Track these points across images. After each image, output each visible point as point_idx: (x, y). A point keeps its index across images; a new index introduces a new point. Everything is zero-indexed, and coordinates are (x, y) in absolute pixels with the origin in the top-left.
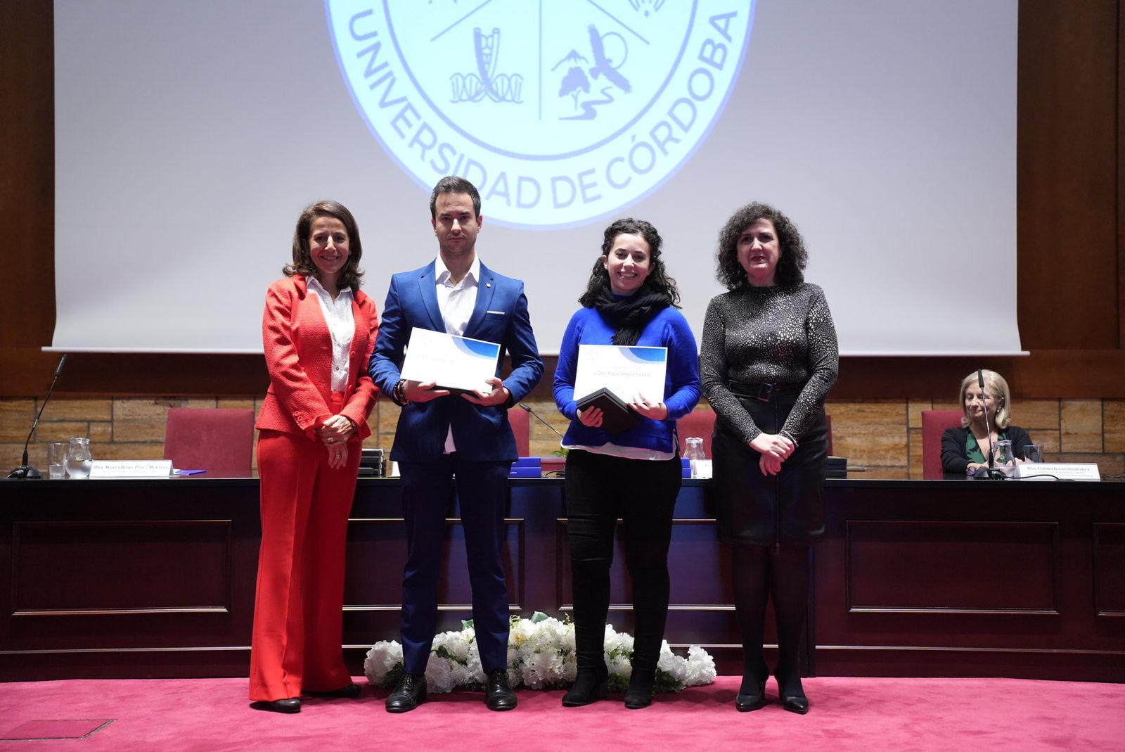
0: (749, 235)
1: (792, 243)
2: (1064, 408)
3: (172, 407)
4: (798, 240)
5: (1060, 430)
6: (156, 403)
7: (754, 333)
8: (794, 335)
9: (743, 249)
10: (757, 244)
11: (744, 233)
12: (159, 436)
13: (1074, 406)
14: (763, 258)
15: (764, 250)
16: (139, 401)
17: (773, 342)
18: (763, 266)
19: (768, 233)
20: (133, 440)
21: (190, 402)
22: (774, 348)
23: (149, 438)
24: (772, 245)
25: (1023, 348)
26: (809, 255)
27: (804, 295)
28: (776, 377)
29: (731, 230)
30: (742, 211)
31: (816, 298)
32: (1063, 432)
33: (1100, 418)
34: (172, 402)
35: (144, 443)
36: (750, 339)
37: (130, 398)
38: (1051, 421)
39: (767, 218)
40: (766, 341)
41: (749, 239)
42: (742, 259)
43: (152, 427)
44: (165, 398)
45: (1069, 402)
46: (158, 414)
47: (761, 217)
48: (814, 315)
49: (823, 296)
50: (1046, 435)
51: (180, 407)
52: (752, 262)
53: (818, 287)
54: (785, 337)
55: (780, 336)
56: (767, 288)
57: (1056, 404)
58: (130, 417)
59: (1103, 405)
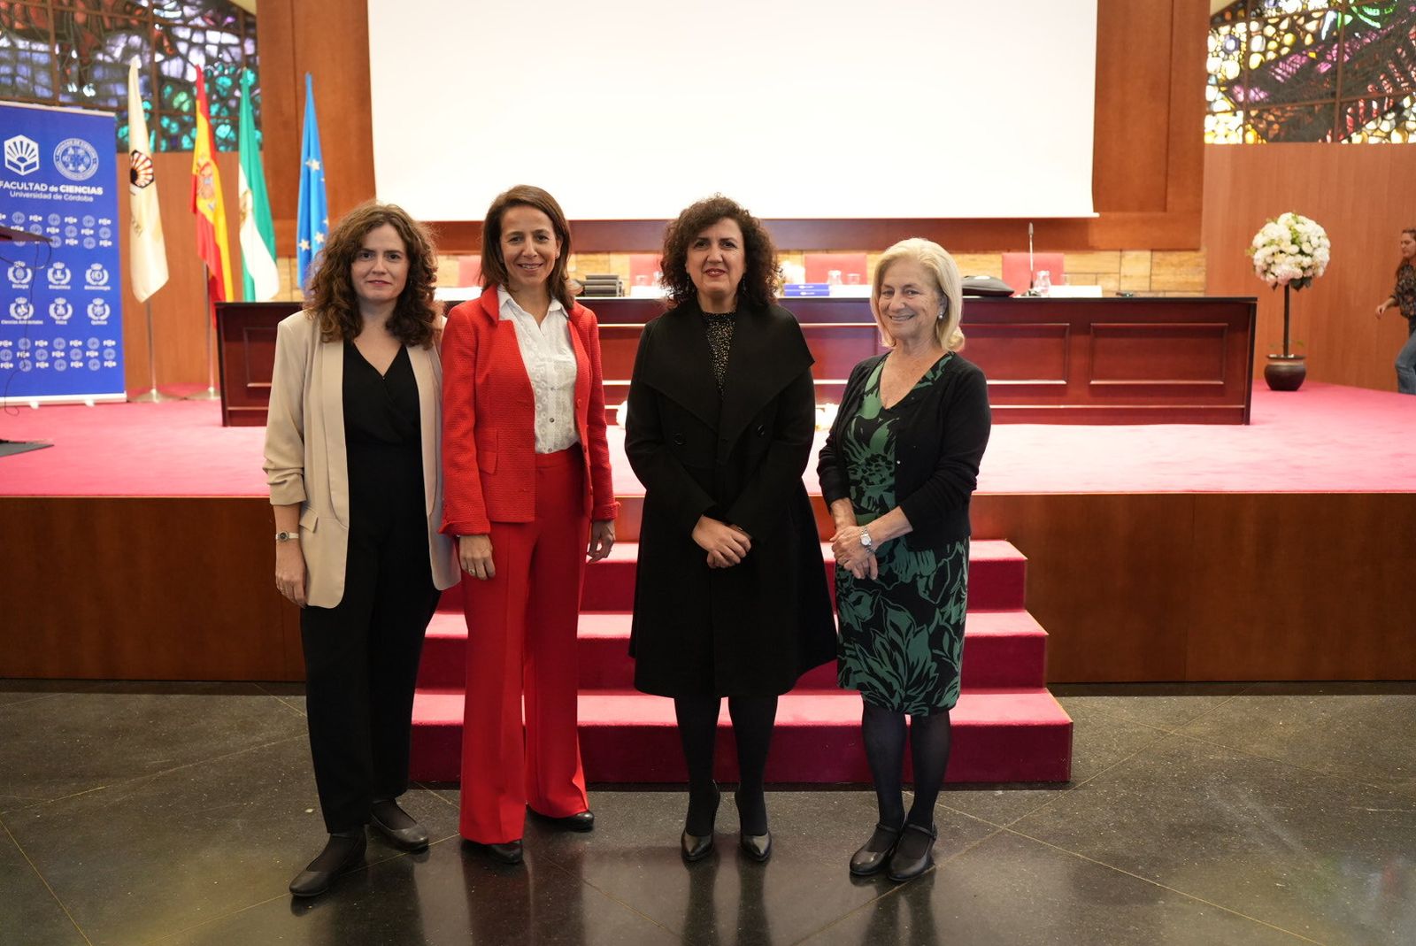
0: (707, 238)
2: (1124, 256)
9: (695, 257)
13: (1131, 255)
14: (722, 272)
15: (724, 262)
19: (732, 239)
25: (1095, 210)
32: (1122, 275)
33: (1149, 264)
38: (1114, 267)
45: (1128, 252)
52: (707, 277)
57: (1118, 254)
59: (1152, 254)
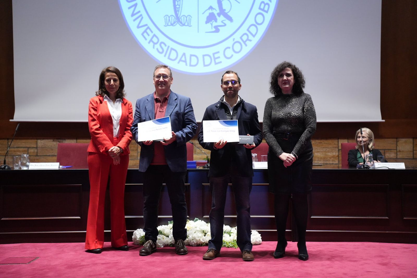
0: (282, 74)
1: (299, 77)
3: (59, 142)
4: (302, 76)
5: (397, 150)
6: (54, 141)
7: (283, 113)
8: (298, 113)
9: (280, 80)
10: (285, 78)
11: (280, 73)
12: (55, 153)
13: (402, 141)
14: (287, 83)
15: (288, 80)
16: (47, 140)
17: (290, 116)
18: (287, 86)
19: (290, 73)
20: (45, 155)
21: (66, 140)
22: (290, 119)
23: (51, 154)
24: (291, 78)
25: (382, 119)
26: (306, 82)
27: (303, 98)
28: (290, 130)
29: (276, 72)
30: (280, 65)
31: (308, 99)
33: (412, 145)
34: (60, 140)
35: (49, 156)
36: (281, 115)
37: (43, 139)
38: (393, 146)
39: (289, 67)
40: (287, 116)
41: (282, 76)
42: (279, 83)
43: (52, 150)
44: (57, 139)
45: (400, 139)
46: (54, 145)
47: (287, 67)
48: (306, 106)
49: (310, 98)
50: (391, 151)
51: (62, 142)
52: (283, 85)
53: (309, 95)
54: (294, 114)
55: (292, 114)
56: (289, 95)
57: (395, 140)
58: (44, 146)
59: (413, 140)
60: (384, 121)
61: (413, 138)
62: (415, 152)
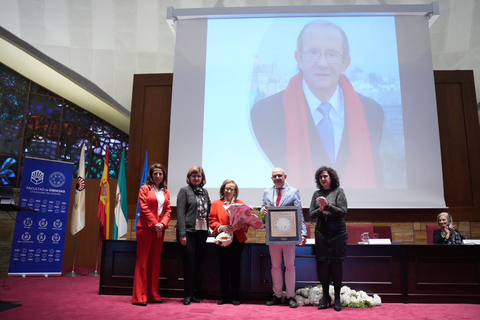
1: (333, 176)
2: (459, 224)
14: (326, 182)
18: (326, 184)
19: (326, 175)
24: (328, 178)
27: (336, 192)
31: (340, 192)
33: (469, 227)
39: (325, 170)
45: (460, 222)
48: (339, 196)
57: (456, 223)
59: (470, 223)
60: (448, 208)
61: (470, 221)
62: (471, 232)
